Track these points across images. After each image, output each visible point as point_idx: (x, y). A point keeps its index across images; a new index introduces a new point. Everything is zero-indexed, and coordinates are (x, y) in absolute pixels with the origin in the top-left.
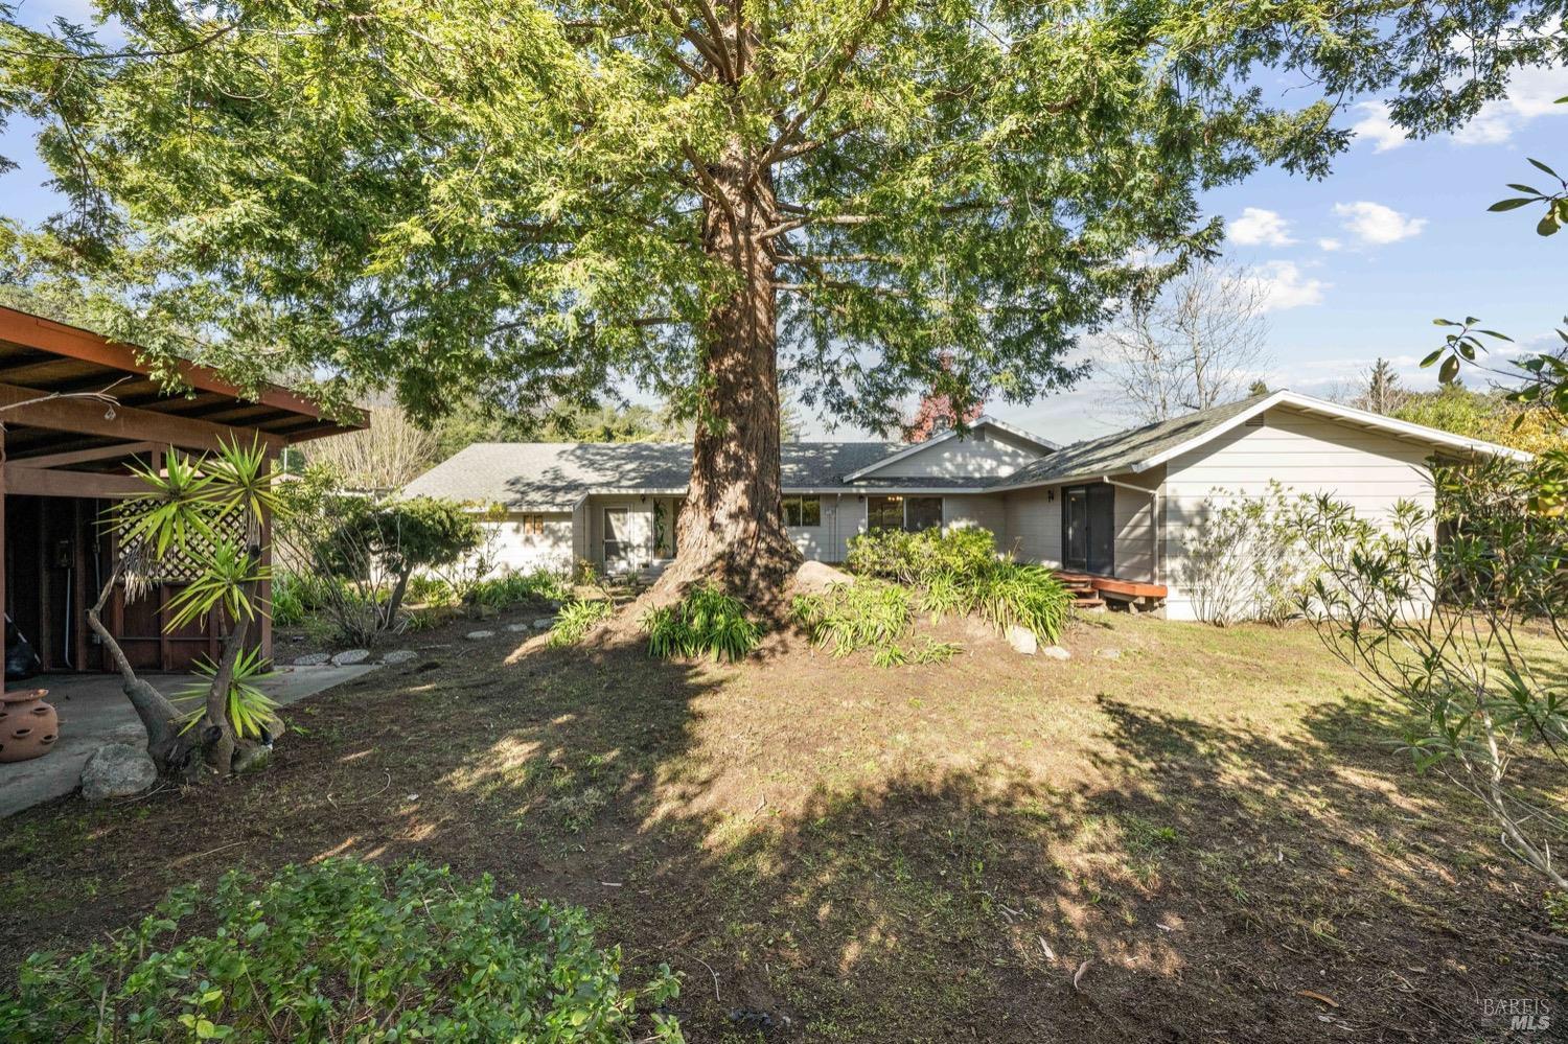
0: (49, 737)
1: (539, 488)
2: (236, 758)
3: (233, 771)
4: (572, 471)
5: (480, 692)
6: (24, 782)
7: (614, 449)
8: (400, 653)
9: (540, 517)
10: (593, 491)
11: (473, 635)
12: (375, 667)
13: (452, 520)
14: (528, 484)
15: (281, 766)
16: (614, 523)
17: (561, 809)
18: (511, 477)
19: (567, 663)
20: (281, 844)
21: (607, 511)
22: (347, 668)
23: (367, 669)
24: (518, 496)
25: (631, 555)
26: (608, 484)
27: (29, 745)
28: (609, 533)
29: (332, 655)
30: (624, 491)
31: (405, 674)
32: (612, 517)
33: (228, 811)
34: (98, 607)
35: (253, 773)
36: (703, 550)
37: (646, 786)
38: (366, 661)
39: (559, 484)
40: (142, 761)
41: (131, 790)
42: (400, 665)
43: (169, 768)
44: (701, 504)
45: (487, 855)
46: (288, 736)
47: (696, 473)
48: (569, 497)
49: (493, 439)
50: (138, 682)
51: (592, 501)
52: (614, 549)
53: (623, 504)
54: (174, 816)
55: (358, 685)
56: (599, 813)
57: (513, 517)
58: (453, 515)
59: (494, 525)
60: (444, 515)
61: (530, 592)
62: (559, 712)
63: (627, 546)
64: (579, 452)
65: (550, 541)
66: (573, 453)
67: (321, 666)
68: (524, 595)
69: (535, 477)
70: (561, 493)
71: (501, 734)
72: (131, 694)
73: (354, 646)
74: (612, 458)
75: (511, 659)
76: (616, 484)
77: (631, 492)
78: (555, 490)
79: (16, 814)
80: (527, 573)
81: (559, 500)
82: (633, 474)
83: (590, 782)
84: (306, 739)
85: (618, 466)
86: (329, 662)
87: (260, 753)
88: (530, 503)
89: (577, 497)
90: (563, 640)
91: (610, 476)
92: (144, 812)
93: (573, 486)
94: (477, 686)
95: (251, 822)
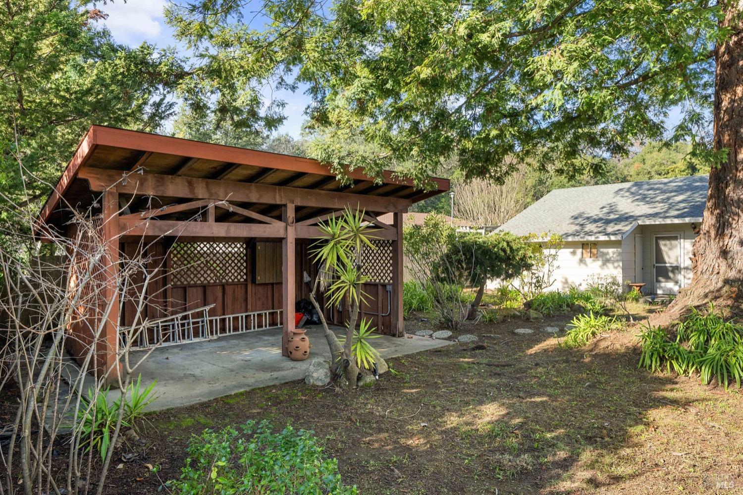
0: (306, 352)
1: (595, 221)
2: (359, 378)
3: (357, 386)
4: (626, 205)
5: (498, 370)
6: (294, 370)
7: (665, 184)
8: (469, 336)
9: (595, 244)
10: (640, 222)
11: (521, 331)
12: (452, 343)
13: (511, 248)
14: (588, 218)
15: (378, 389)
16: (663, 248)
17: (499, 461)
18: (575, 213)
19: (567, 361)
20: (357, 428)
21: (657, 239)
22: (438, 341)
23: (447, 343)
24: (578, 228)
25: (680, 277)
26: (655, 215)
27: (299, 354)
28: (660, 258)
29: (434, 332)
30: (668, 221)
31: (464, 350)
32: (662, 243)
33: (346, 405)
34: (314, 292)
35: (365, 389)
36: (714, 277)
37: (566, 464)
38: (449, 338)
39: (612, 216)
40: (325, 370)
41: (320, 384)
42: (466, 344)
43: (335, 377)
44: (713, 233)
45: (440, 472)
46: (388, 373)
47: (709, 204)
48: (617, 227)
49: (588, 183)
50: (329, 332)
51: (643, 230)
52: (664, 272)
53: (673, 233)
54: (329, 401)
55: (437, 352)
56: (523, 474)
57: (568, 245)
58: (512, 244)
59: (553, 251)
60: (505, 244)
61: (573, 304)
62: (539, 395)
63: (676, 269)
64: (634, 189)
65: (600, 263)
66: (628, 190)
67: (427, 337)
68: (568, 306)
69: (595, 212)
70: (612, 225)
71: (493, 399)
72: (327, 336)
73: (448, 328)
74: (664, 192)
75: (532, 351)
76: (664, 215)
77: (676, 221)
78: (608, 222)
79: (285, 383)
80: (583, 288)
81: (610, 229)
82: (683, 205)
83: (531, 450)
84: (395, 377)
85: (668, 199)
86: (431, 336)
87: (370, 379)
88: (587, 234)
89: (627, 228)
90: (571, 343)
91: (659, 208)
92: (321, 396)
93: (625, 218)
94: (498, 366)
95: (352, 413)
